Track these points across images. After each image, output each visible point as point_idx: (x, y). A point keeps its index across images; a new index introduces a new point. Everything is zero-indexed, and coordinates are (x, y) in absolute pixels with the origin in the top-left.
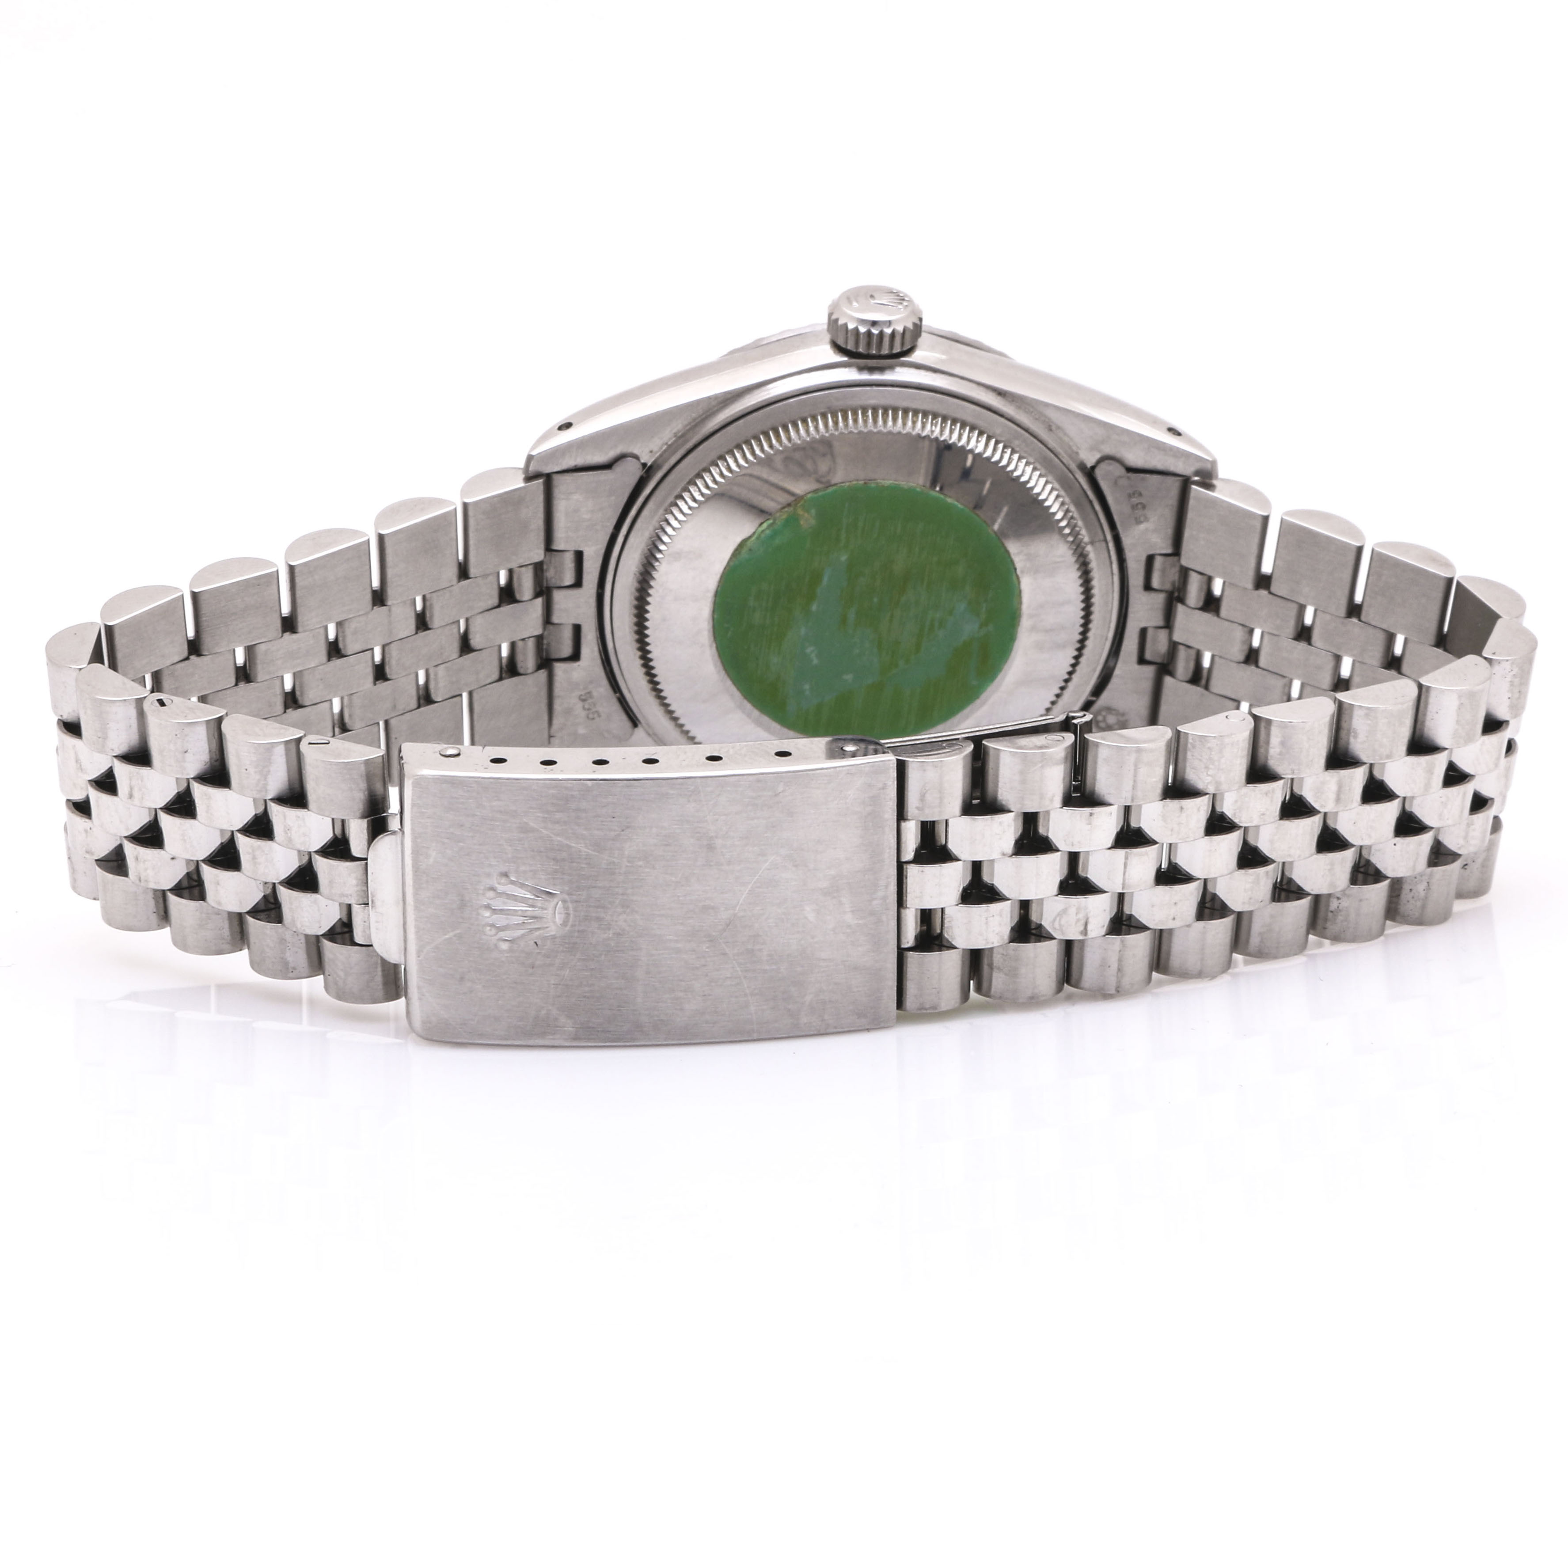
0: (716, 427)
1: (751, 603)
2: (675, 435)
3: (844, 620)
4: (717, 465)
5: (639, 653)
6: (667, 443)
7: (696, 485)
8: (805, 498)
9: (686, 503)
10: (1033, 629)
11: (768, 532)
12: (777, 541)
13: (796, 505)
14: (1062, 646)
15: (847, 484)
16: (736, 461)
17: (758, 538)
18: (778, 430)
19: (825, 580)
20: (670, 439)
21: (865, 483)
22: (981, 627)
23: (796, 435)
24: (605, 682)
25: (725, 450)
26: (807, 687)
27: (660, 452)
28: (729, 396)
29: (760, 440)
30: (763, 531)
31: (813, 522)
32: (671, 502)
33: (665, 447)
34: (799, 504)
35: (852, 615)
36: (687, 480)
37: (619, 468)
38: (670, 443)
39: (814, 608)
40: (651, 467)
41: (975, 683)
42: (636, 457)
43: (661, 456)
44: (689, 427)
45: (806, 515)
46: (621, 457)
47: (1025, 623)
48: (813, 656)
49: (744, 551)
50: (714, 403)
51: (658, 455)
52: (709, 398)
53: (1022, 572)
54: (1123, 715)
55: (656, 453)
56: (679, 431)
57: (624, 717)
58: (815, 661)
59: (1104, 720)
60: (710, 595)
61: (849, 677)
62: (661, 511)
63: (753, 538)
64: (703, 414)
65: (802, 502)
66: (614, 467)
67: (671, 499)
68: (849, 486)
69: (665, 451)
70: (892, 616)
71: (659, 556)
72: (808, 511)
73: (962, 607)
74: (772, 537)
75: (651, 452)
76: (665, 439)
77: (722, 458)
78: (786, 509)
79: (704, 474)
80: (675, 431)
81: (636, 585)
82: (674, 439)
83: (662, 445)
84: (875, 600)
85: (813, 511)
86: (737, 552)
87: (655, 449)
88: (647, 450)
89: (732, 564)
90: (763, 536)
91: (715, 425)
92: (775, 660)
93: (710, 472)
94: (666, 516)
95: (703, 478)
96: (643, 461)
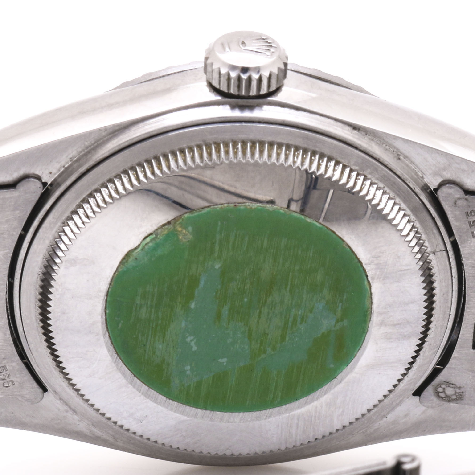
0: (106, 155)
1: (138, 301)
2: (71, 159)
3: (219, 316)
4: (107, 187)
5: (44, 338)
6: (64, 167)
7: (89, 203)
8: (183, 217)
9: (80, 218)
10: (382, 324)
11: (150, 244)
12: (159, 252)
13: (175, 223)
14: (407, 337)
15: (220, 206)
16: (123, 184)
17: (142, 250)
18: (160, 158)
19: (202, 282)
20: (67, 163)
21: (235, 206)
22: (337, 322)
23: (175, 164)
24: (17, 358)
25: (114, 174)
26: (188, 368)
27: (58, 174)
28: (117, 128)
29: (144, 167)
30: (146, 244)
31: (190, 237)
32: (68, 217)
33: (63, 169)
34: (178, 223)
35: (225, 311)
36: (81, 199)
37: (22, 188)
38: (66, 166)
39: (193, 306)
40: (51, 185)
41: (332, 366)
42: (39, 178)
43: (60, 176)
44: (83, 153)
45: (184, 231)
46: (25, 177)
47: (375, 319)
48: (193, 344)
49: (132, 259)
50: (104, 134)
51: (57, 175)
52: (100, 130)
53: (373, 278)
54: (460, 388)
55: (55, 174)
56: (74, 157)
57: (35, 385)
58: (195, 348)
59: (444, 392)
60: (103, 294)
61: (224, 360)
62: (59, 224)
63: (138, 250)
64: (95, 143)
65: (181, 221)
66: (17, 186)
67: (68, 214)
68: (221, 208)
69: (63, 172)
70: (260, 313)
71: (57, 261)
72: (186, 228)
73: (320, 306)
74: (155, 249)
75: (51, 173)
76: (63, 163)
77: (111, 181)
78: (166, 227)
79: (95, 194)
80: (70, 156)
81: (40, 283)
82: (70, 163)
83: (61, 167)
84: (246, 300)
85: (190, 229)
86: (125, 261)
87: (54, 171)
88: (47, 172)
89: (120, 270)
90: (146, 247)
91: (106, 152)
92: (160, 346)
93: (101, 192)
94: (64, 228)
95: (94, 197)
96: (43, 181)
